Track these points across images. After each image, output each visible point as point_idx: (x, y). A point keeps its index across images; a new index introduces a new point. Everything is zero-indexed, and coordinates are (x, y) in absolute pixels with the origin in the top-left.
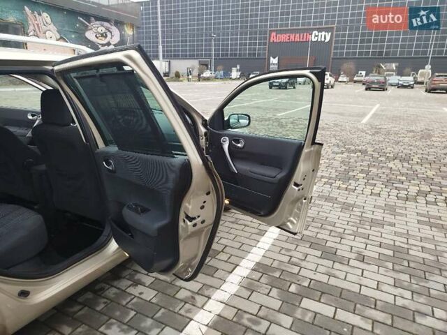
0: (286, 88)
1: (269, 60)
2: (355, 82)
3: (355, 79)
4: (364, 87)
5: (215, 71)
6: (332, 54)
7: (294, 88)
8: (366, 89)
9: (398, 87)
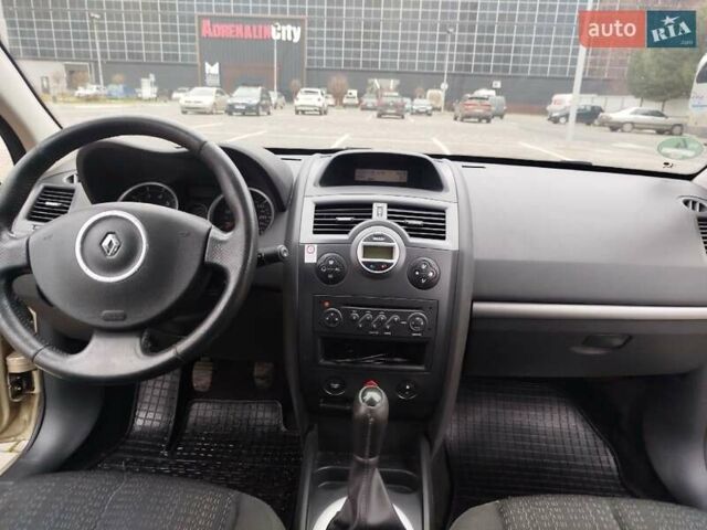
0: (258, 115)
1: (203, 67)
2: (345, 106)
3: (345, 101)
4: (375, 113)
5: (106, 84)
6: (306, 63)
7: (269, 113)
8: (379, 116)
9: (412, 114)
